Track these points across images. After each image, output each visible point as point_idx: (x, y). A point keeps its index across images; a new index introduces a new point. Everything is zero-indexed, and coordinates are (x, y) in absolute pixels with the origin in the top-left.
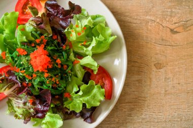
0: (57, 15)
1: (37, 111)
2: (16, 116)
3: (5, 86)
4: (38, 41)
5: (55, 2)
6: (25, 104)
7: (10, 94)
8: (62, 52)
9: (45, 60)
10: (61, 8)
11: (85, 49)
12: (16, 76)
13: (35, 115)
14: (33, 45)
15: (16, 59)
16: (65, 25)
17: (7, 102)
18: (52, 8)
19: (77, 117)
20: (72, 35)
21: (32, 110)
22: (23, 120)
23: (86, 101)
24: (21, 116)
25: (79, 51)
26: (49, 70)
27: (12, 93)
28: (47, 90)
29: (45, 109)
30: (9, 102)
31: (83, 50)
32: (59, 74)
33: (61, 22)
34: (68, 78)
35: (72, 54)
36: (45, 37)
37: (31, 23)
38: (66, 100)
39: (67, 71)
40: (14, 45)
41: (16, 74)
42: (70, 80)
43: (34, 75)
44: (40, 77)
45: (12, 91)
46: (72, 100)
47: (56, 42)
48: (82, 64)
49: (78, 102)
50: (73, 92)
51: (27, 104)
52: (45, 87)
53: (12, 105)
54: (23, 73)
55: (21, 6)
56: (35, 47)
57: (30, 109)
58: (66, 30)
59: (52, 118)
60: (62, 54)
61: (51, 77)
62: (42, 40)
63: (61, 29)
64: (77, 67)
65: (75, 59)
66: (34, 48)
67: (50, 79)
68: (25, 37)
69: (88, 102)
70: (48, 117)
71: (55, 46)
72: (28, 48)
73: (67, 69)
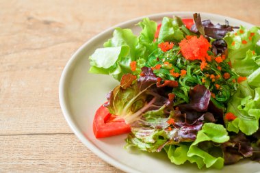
27: (139, 119)
39: (230, 79)
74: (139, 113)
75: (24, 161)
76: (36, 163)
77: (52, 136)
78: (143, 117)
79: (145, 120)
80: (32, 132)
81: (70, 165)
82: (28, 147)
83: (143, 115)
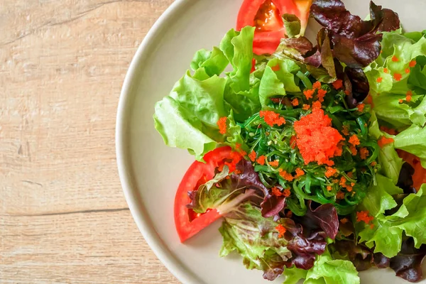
0: (339, 32)
1: (295, 252)
2: (247, 262)
3: (226, 194)
4: (308, 94)
5: (337, 4)
6: (265, 234)
7: (231, 212)
8: (354, 119)
9: (332, 138)
10: (351, 18)
11: (411, 112)
12: (258, 173)
13: (290, 261)
14: (296, 103)
15: (251, 134)
16: (367, 57)
17: (220, 229)
18: (327, 17)
19: (382, 267)
20: (380, 80)
21: (283, 250)
22: (262, 272)
23: (412, 232)
24: (258, 262)
25: (389, 116)
26: (338, 161)
27: (236, 209)
28: (329, 207)
29: (317, 246)
30: (225, 228)
31: (407, 113)
32: (354, 170)
33: (356, 50)
34: (371, 177)
35: (375, 123)
36: (322, 83)
37: (287, 52)
38: (361, 228)
39: (369, 161)
40: (243, 103)
41: (257, 169)
42: (375, 184)
43: (299, 172)
44: (312, 176)
45: (237, 205)
46: (375, 228)
47: (341, 95)
48: (398, 146)
49: (394, 233)
50: (382, 210)
51: (270, 235)
52: (320, 198)
53: (230, 236)
54: (276, 168)
55: (253, 12)
56: (300, 107)
57: (278, 247)
58: (368, 68)
59: (331, 270)
60: (357, 123)
61: (339, 177)
62: (316, 92)
63: (356, 65)
64: (388, 152)
65: (382, 134)
66: (297, 111)
67: (336, 181)
68: (282, 86)
69: (416, 232)
70: (321, 267)
71: (341, 104)
72: (283, 109)
73: (368, 157)
74: (236, 201)
75: (87, 259)
76: (104, 262)
77: (115, 213)
78: (241, 206)
79: (245, 211)
80: (88, 207)
81: (146, 264)
82: (88, 235)
83: (242, 204)
